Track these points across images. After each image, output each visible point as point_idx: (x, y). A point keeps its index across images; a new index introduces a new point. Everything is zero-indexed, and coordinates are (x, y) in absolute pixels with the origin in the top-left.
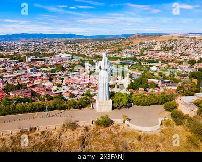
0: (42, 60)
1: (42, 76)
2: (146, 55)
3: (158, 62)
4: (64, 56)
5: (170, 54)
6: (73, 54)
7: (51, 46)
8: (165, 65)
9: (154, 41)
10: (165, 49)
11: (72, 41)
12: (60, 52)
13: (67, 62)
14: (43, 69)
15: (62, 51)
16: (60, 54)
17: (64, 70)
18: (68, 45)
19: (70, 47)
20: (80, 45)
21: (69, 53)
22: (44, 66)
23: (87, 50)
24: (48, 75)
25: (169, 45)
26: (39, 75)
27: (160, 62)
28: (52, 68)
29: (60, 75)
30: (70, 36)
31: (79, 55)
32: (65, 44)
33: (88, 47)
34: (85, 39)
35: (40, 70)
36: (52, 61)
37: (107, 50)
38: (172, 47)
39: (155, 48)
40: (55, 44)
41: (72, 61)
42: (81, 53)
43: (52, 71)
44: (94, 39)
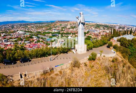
0: (9, 35)
1: (11, 44)
2: (64, 30)
3: (70, 34)
4: (21, 32)
5: (75, 30)
6: (25, 31)
7: (13, 27)
8: (74, 35)
9: (66, 24)
10: (72, 28)
11: (24, 24)
12: (18, 31)
13: (23, 35)
14: (11, 40)
15: (19, 30)
16: (18, 32)
17: (22, 40)
18: (22, 26)
19: (23, 28)
20: (28, 26)
21: (23, 31)
22: (11, 38)
23: (32, 29)
24: (14, 43)
25: (74, 26)
26: (9, 43)
27: (71, 34)
28: (15, 39)
29: (20, 43)
30: (23, 21)
31: (28, 32)
32: (20, 26)
33: (33, 27)
34: (31, 23)
35: (9, 40)
36: (14, 35)
37: (43, 29)
38: (75, 27)
39: (68, 27)
40: (15, 26)
41: (25, 35)
42: (30, 31)
43: (15, 41)
44: (36, 23)
